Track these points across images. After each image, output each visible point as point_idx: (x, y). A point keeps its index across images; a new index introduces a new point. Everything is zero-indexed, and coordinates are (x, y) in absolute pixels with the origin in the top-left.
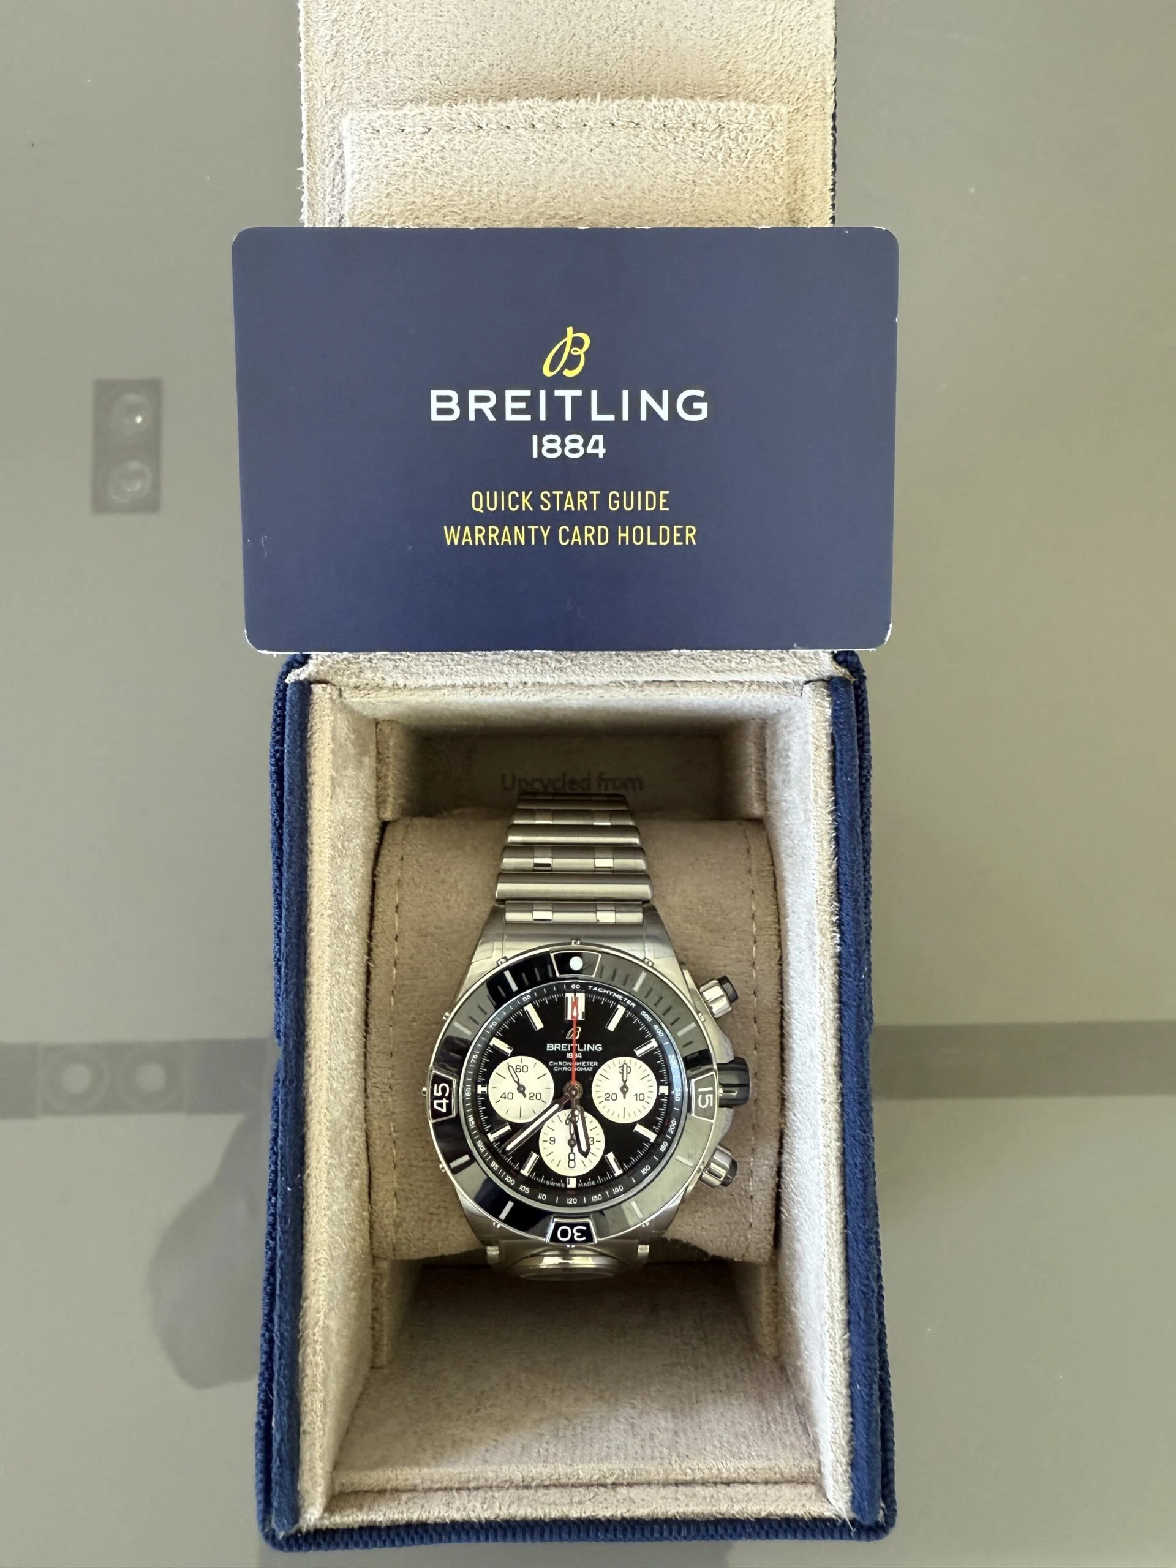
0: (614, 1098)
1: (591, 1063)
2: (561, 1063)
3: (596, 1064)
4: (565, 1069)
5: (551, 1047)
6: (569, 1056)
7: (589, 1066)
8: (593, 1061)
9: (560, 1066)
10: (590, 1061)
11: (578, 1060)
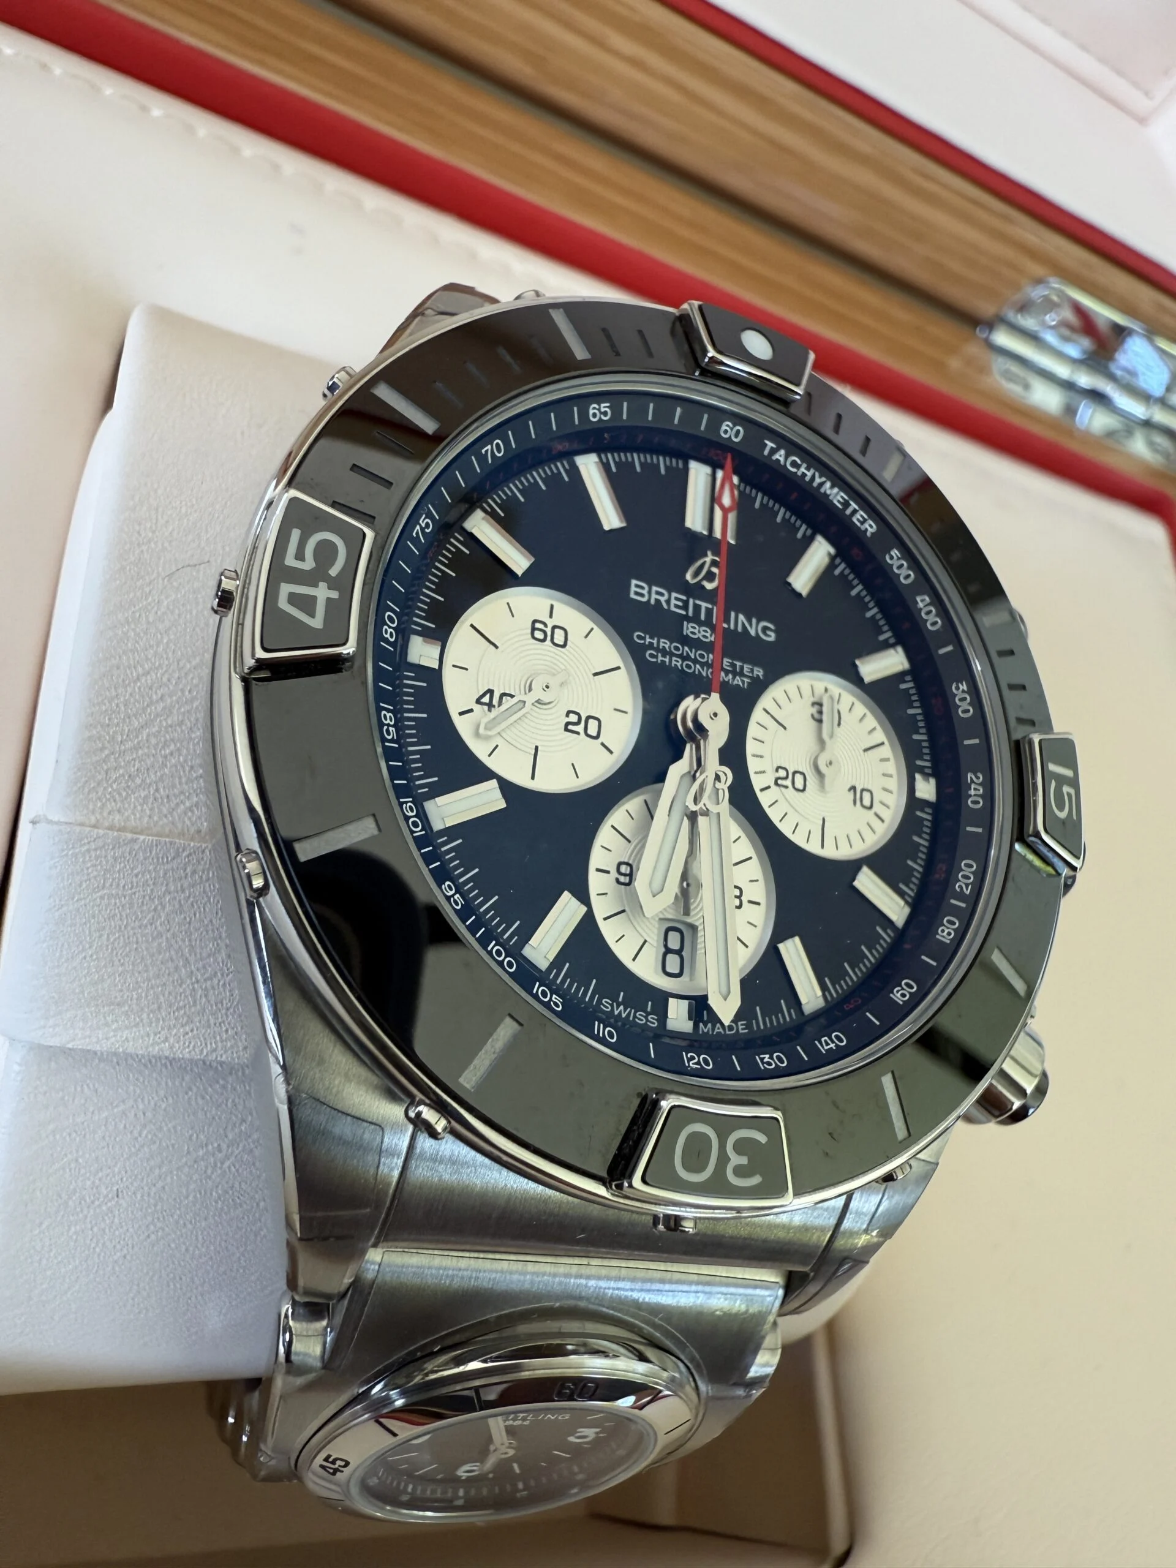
0: (799, 784)
1: (747, 668)
2: (665, 644)
3: (759, 672)
4: (677, 662)
5: (639, 590)
6: (689, 629)
7: (741, 674)
8: (755, 663)
9: (664, 653)
10: (744, 660)
11: (709, 647)
